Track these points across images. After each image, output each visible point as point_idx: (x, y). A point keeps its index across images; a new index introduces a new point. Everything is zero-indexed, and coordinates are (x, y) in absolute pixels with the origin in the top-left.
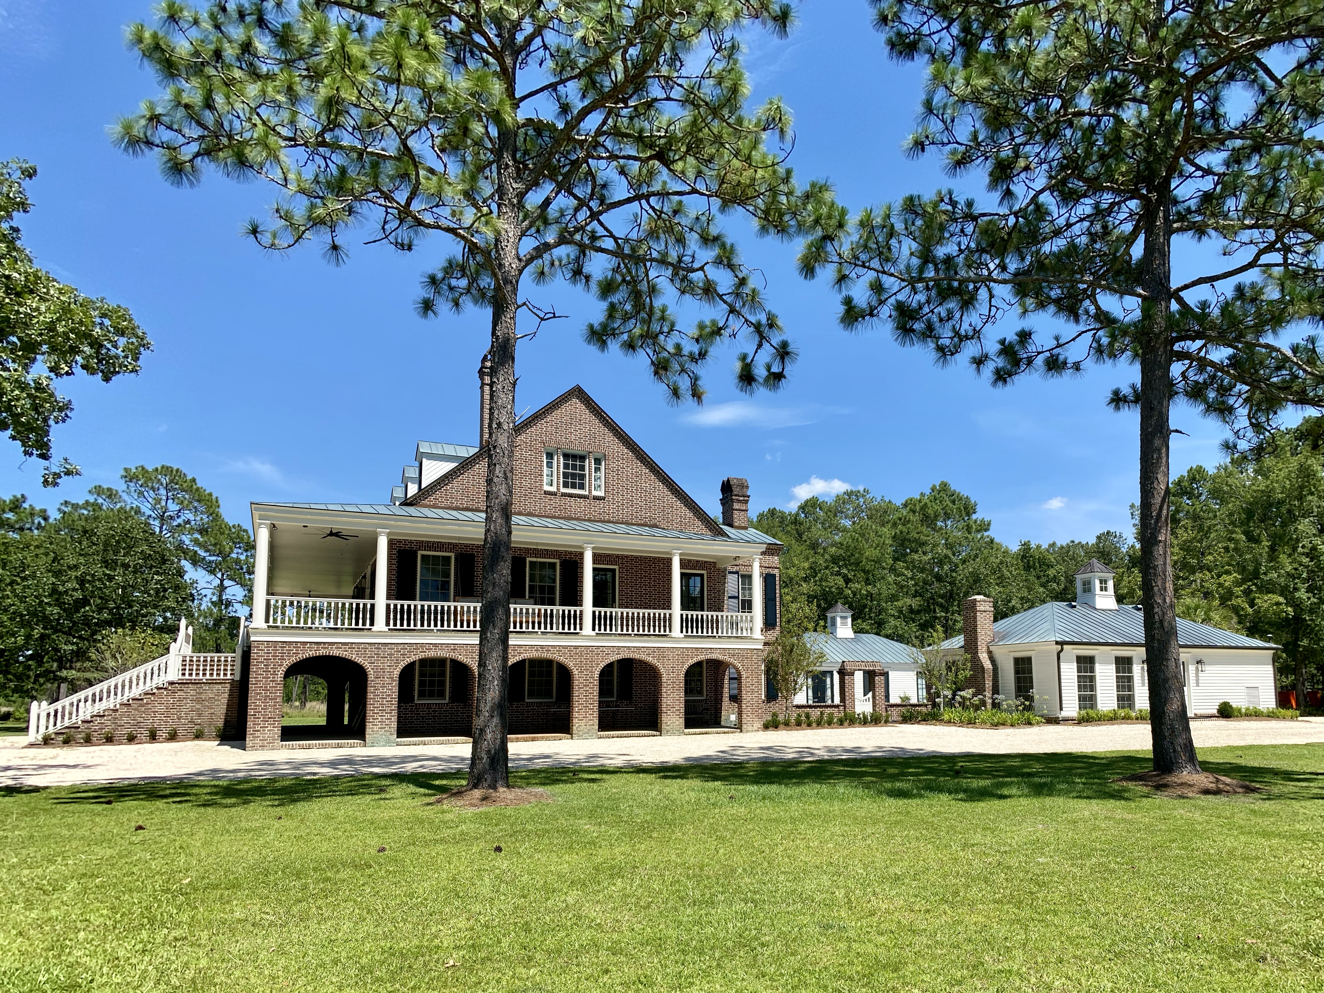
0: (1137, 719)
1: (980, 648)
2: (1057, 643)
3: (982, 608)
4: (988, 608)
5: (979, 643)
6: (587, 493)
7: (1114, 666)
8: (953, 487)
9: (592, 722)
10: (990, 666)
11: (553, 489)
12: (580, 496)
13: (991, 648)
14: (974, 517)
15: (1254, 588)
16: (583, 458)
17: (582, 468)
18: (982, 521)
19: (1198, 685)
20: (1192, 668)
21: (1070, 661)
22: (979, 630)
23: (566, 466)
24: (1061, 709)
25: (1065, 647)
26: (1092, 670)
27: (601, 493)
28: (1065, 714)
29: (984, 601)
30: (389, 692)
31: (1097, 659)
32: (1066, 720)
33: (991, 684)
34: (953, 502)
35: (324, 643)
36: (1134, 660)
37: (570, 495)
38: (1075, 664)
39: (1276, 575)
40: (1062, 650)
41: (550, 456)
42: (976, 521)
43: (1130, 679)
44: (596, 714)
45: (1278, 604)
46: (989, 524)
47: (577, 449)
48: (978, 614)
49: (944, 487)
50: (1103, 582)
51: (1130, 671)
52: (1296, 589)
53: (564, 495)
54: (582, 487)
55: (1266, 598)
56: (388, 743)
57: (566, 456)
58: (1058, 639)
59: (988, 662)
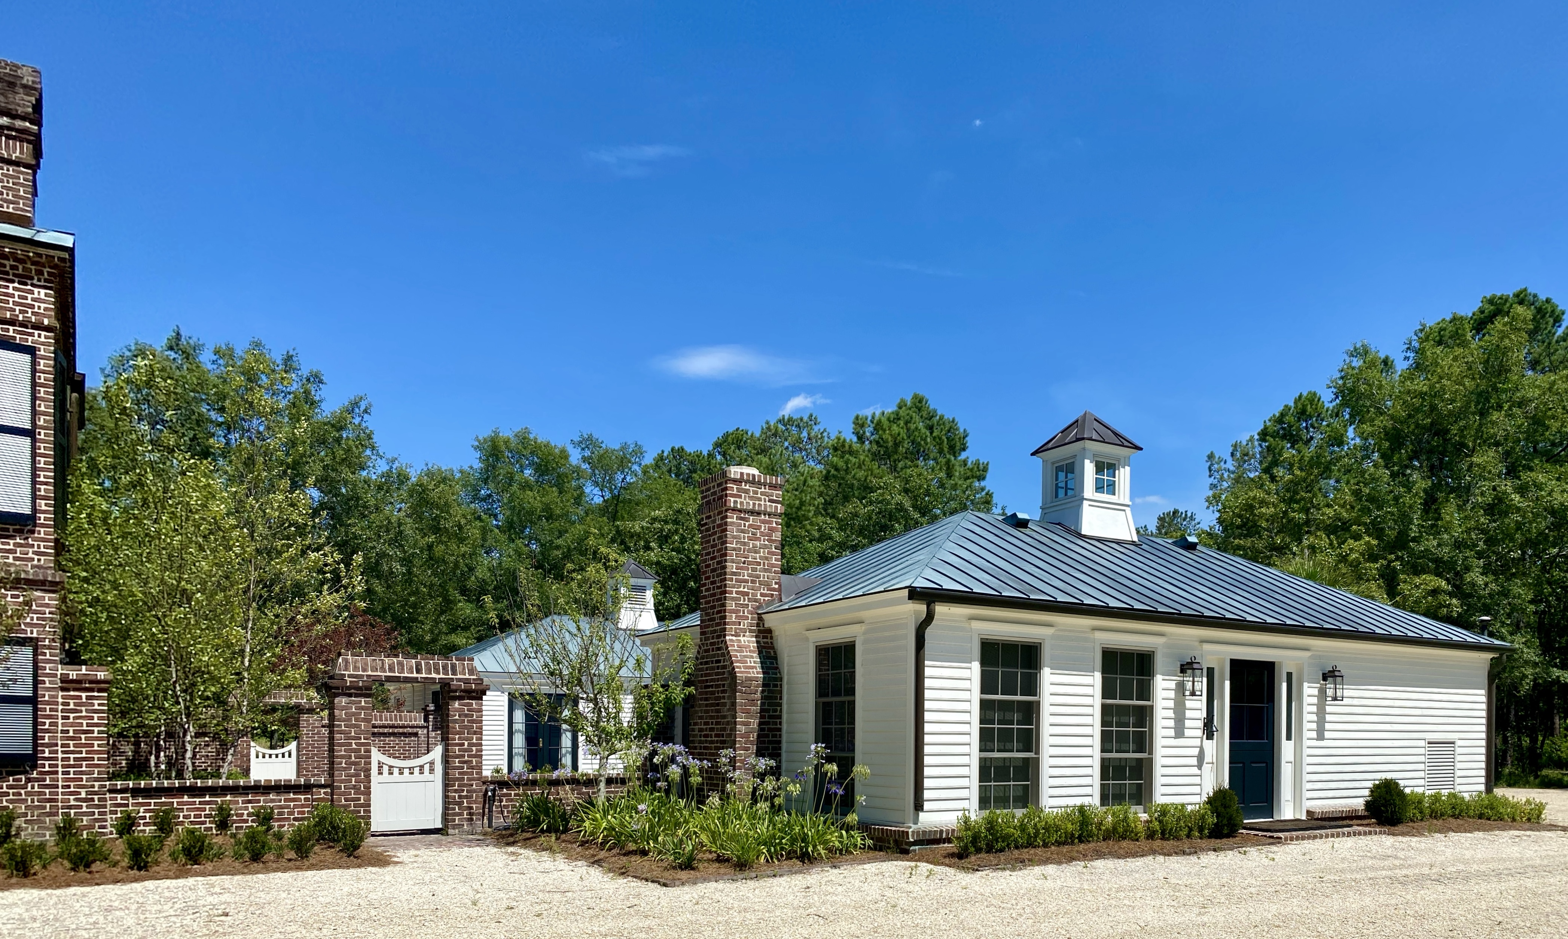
0: (1151, 835)
1: (732, 618)
2: (914, 594)
3: (745, 502)
4: (764, 504)
5: (731, 605)
7: (1098, 676)
8: (933, 404)
10: (757, 673)
13: (770, 621)
14: (963, 456)
15: (1397, 565)
18: (977, 464)
19: (1321, 737)
20: (1310, 691)
21: (957, 656)
22: (731, 567)
24: (919, 806)
25: (941, 609)
26: (1031, 686)
28: (929, 821)
29: (753, 481)
31: (1047, 654)
33: (754, 723)
34: (931, 428)
36: (1159, 662)
38: (976, 666)
39: (1435, 543)
40: (930, 617)
42: (965, 463)
43: (1144, 716)
45: (1435, 592)
46: (985, 469)
48: (732, 518)
49: (919, 403)
50: (1106, 468)
51: (1145, 692)
52: (1468, 569)
55: (1417, 581)
58: (921, 583)
59: (754, 661)
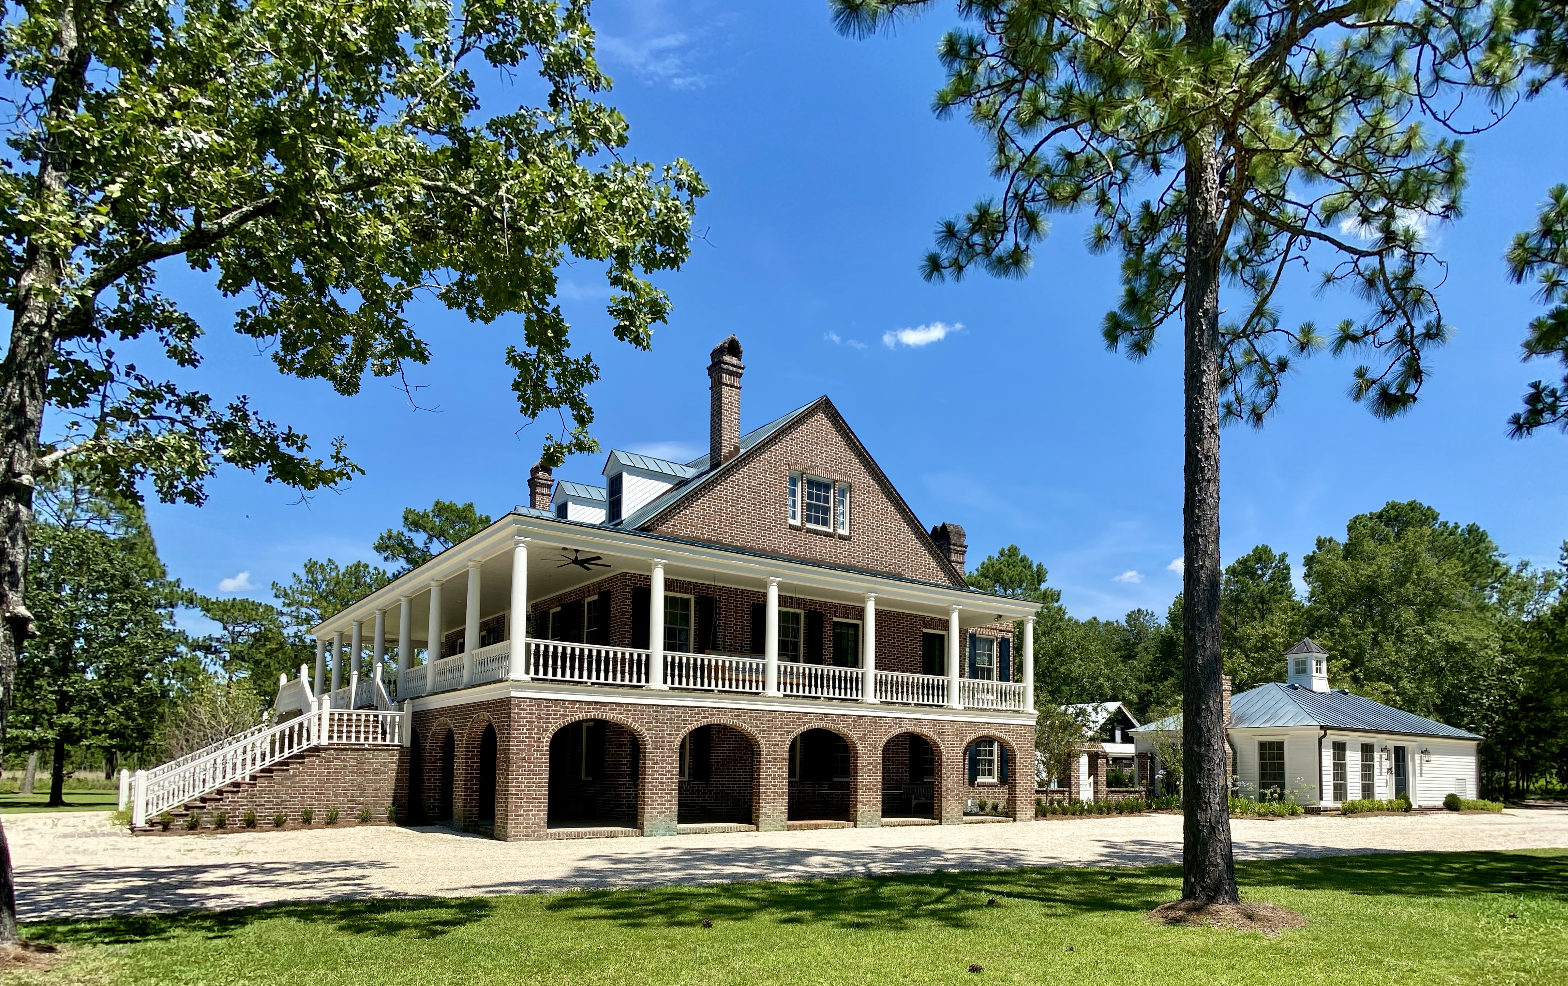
0: (1377, 810)
2: (1322, 727)
6: (831, 530)
7: (1360, 753)
9: (875, 808)
11: (797, 522)
12: (826, 534)
16: (827, 487)
17: (827, 500)
19: (1421, 776)
20: (1417, 758)
21: (1329, 748)
23: (810, 496)
24: (1321, 799)
26: (1344, 758)
27: (844, 531)
28: (1323, 804)
30: (669, 768)
31: (1349, 747)
32: (1326, 810)
35: (596, 703)
36: (1376, 748)
37: (816, 532)
38: (1333, 751)
40: (1325, 735)
41: (794, 482)
43: (1372, 768)
44: (879, 798)
47: (823, 476)
50: (1319, 662)
51: (1372, 760)
53: (809, 531)
54: (825, 523)
56: (669, 831)
57: (811, 483)
